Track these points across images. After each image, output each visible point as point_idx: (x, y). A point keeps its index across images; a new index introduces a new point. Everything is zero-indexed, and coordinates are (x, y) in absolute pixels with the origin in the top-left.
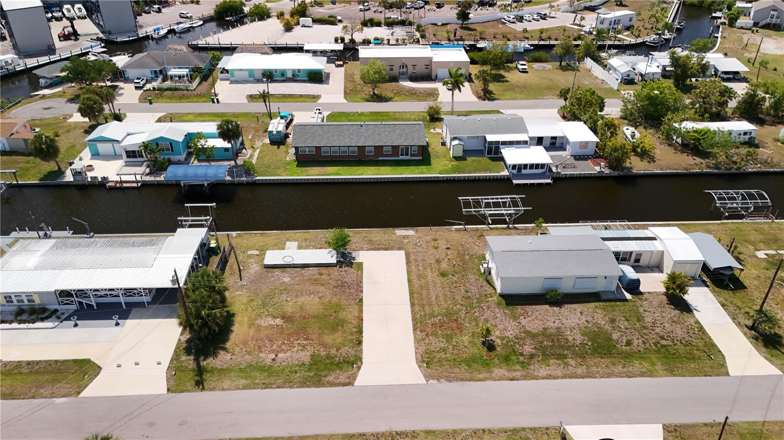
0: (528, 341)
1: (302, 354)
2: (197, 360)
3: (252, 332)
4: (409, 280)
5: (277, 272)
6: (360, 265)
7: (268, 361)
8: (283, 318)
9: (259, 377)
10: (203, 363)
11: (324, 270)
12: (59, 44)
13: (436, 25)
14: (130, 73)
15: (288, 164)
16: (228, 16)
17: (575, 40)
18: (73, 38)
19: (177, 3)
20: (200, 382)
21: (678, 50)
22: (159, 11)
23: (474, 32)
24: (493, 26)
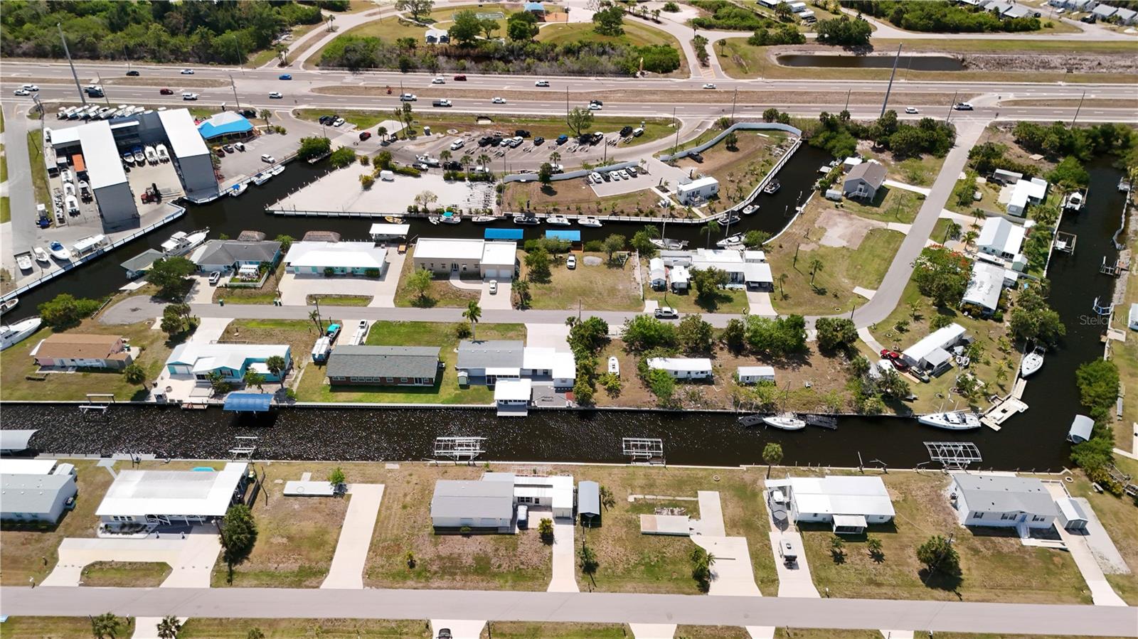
0: (437, 562)
1: (294, 565)
2: (230, 566)
3: (266, 548)
4: (379, 512)
5: (292, 499)
6: (350, 496)
7: (273, 569)
8: (288, 538)
9: (265, 579)
10: (233, 568)
11: (323, 500)
12: (142, 209)
13: (519, 181)
14: (206, 267)
15: (324, 388)
16: (311, 158)
17: (647, 216)
18: (156, 199)
19: (262, 132)
20: (230, 581)
21: (735, 239)
22: (242, 149)
23: (554, 197)
24: (577, 187)
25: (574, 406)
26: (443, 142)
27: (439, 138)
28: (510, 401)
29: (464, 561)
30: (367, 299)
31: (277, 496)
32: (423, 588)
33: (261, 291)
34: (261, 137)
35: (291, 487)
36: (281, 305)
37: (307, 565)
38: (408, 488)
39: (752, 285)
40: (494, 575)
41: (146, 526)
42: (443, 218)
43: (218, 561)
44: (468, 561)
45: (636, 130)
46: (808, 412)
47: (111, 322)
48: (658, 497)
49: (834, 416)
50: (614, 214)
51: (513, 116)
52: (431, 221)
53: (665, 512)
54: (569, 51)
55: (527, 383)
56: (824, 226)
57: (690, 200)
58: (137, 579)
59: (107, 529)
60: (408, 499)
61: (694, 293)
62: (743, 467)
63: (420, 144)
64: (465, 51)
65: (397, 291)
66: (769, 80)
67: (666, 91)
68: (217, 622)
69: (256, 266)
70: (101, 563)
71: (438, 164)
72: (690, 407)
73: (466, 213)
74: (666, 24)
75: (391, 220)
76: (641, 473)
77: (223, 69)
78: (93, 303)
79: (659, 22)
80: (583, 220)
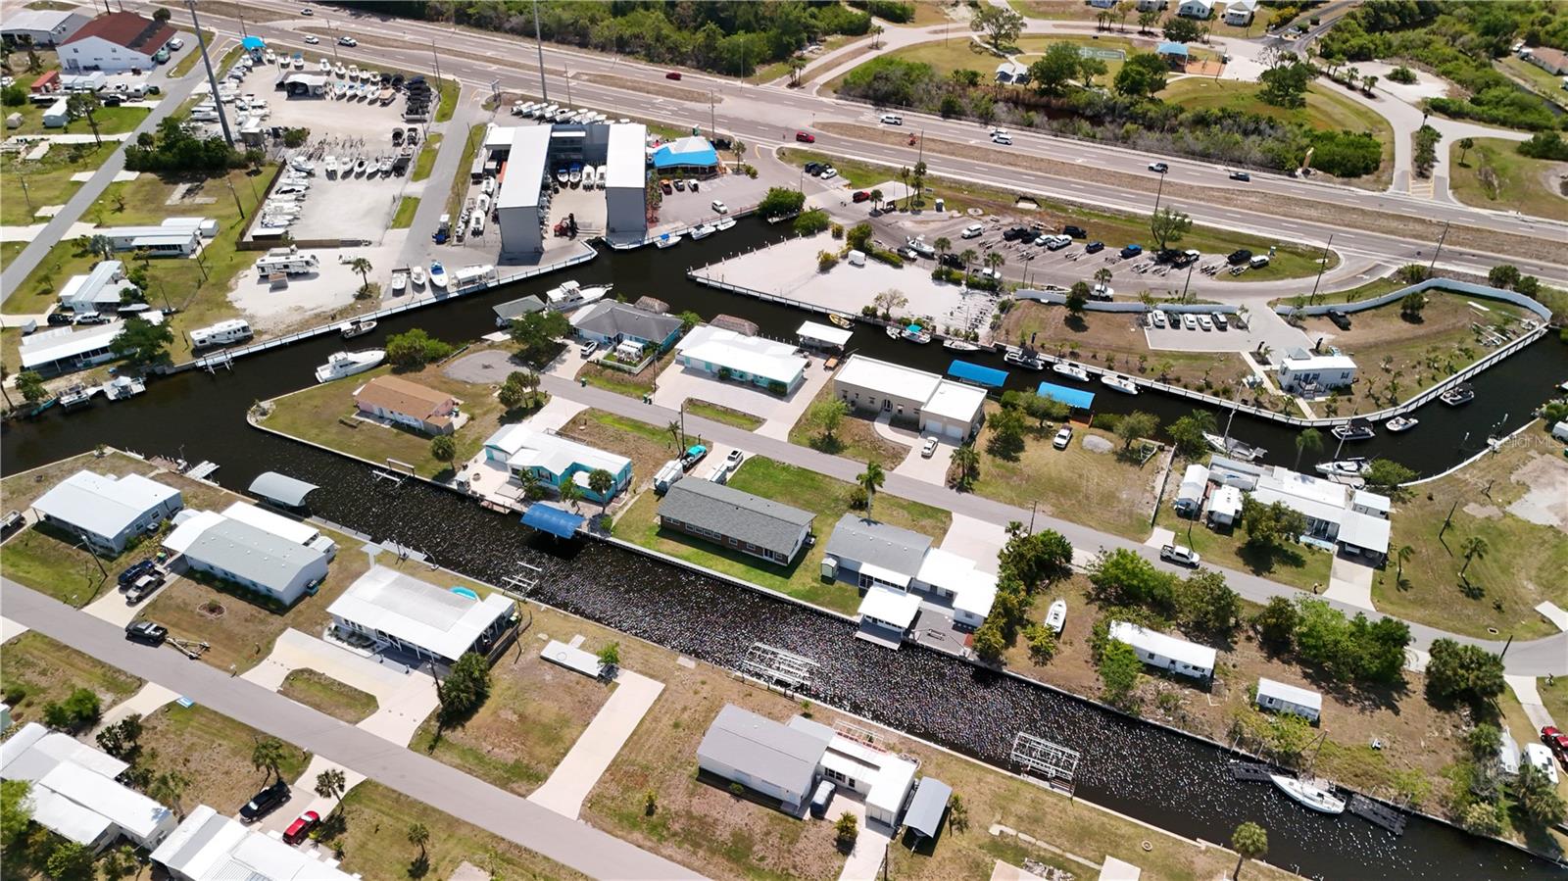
0: (682, 820)
1: (510, 755)
2: (440, 728)
3: (489, 720)
4: (642, 720)
5: (547, 665)
6: (617, 685)
7: (485, 751)
8: (520, 716)
9: (470, 762)
10: (443, 733)
11: (582, 679)
12: (550, 242)
13: (1037, 301)
14: (586, 333)
15: (650, 529)
16: (772, 216)
17: (1216, 394)
18: (569, 234)
19: (729, 171)
20: (432, 748)
21: (1350, 465)
22: (695, 188)
23: (1081, 334)
24: (1123, 327)
25: (973, 658)
26: (955, 224)
27: (952, 217)
28: (882, 621)
29: (718, 833)
30: (757, 421)
31: (532, 655)
32: (650, 850)
33: (635, 379)
34: (725, 177)
36: (650, 403)
37: (525, 762)
38: (692, 701)
39: (1348, 549)
40: (750, 869)
41: (375, 642)
42: (906, 333)
43: (430, 718)
44: (724, 834)
45: (1255, 259)
46: (1358, 790)
47: (455, 376)
48: (1039, 843)
49: (1404, 812)
50: (1164, 380)
51: (1072, 203)
52: (889, 333)
53: (1038, 870)
54: (1202, 121)
55: (915, 602)
56: (1528, 483)
57: (1300, 384)
58: (338, 707)
59: (336, 633)
60: (686, 716)
61: (1240, 537)
62: (1203, 844)
63: (922, 222)
64: (1044, 99)
65: (800, 420)
66: (1527, 218)
67: (1334, 206)
68: (394, 796)
69: (640, 345)
70: (311, 672)
71: (933, 254)
72: (1154, 716)
73: (940, 331)
74: (1383, 101)
75: (835, 321)
76: (1028, 795)
77: (719, 80)
78: (445, 347)
79: (1371, 96)
80: (1110, 379)
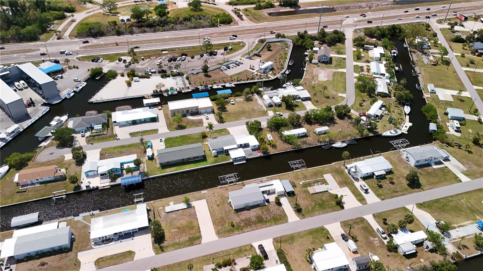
0: (242, 222)
1: (186, 238)
2: (159, 245)
3: (170, 234)
4: (209, 210)
5: (170, 214)
6: (194, 207)
7: (178, 242)
8: (177, 228)
9: (177, 246)
10: (161, 245)
11: (184, 211)
12: (28, 110)
13: (193, 74)
14: (77, 130)
15: (159, 168)
16: (96, 77)
17: (251, 80)
18: (32, 105)
19: (67, 69)
20: (162, 250)
21: (288, 83)
22: (62, 77)
23: (211, 78)
24: (218, 73)
25: (262, 155)
26: (152, 62)
27: (149, 61)
28: (237, 158)
29: (252, 219)
30: (156, 130)
31: (163, 214)
32: (242, 233)
33: (107, 135)
35: (168, 209)
36: (119, 140)
37: (191, 237)
38: (216, 198)
39: (303, 99)
40: (266, 222)
41: (113, 239)
42: (170, 93)
43: (153, 245)
44: (254, 219)
45: (230, 48)
46: (345, 140)
47: (43, 161)
48: (310, 180)
49: (354, 140)
50: (238, 81)
51: (176, 48)
52: (164, 95)
53: (316, 185)
55: (241, 150)
56: (316, 74)
57: (265, 71)
58: (122, 260)
59: (96, 244)
60: (218, 202)
61: (284, 105)
62: (333, 163)
63: (142, 65)
64: (140, 24)
65: (167, 125)
66: (269, 23)
67: (233, 31)
68: (166, 267)
69: (101, 125)
70: (101, 258)
71: (155, 71)
72: (305, 147)
73: (178, 90)
74: (218, 5)
75: (147, 97)
76: (299, 173)
77: (31, 44)
78: (30, 154)
79: (215, 5)
80: (227, 85)
